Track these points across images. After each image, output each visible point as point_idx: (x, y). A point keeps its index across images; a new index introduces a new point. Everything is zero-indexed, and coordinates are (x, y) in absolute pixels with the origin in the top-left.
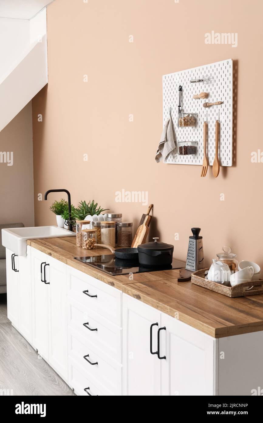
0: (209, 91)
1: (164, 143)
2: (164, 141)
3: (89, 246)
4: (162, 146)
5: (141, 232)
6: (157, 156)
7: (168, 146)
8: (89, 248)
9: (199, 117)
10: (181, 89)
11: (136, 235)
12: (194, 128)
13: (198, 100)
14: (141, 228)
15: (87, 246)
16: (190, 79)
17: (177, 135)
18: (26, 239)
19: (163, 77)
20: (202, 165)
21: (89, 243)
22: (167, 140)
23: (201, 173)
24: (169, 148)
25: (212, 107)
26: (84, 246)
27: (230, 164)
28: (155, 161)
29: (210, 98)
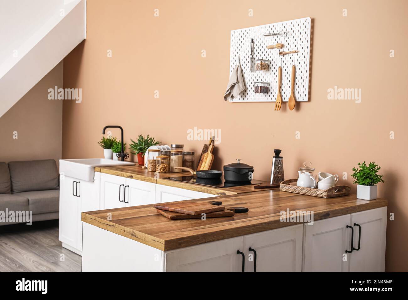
0: (284, 42)
1: (235, 85)
2: (236, 83)
3: (163, 170)
4: (233, 87)
5: (206, 159)
6: (225, 96)
7: (239, 87)
8: (163, 172)
9: (273, 63)
10: (252, 42)
11: (201, 162)
12: (266, 72)
13: (272, 50)
14: (206, 155)
15: (162, 170)
16: (263, 33)
17: (246, 78)
18: (94, 167)
19: (232, 32)
20: (275, 102)
21: (163, 167)
22: (238, 82)
23: (274, 108)
24: (240, 89)
25: (287, 55)
26: (158, 170)
27: (306, 99)
28: (224, 99)
29: (285, 48)
